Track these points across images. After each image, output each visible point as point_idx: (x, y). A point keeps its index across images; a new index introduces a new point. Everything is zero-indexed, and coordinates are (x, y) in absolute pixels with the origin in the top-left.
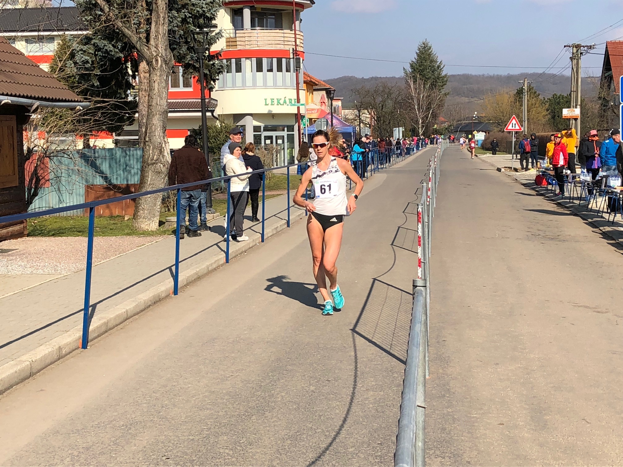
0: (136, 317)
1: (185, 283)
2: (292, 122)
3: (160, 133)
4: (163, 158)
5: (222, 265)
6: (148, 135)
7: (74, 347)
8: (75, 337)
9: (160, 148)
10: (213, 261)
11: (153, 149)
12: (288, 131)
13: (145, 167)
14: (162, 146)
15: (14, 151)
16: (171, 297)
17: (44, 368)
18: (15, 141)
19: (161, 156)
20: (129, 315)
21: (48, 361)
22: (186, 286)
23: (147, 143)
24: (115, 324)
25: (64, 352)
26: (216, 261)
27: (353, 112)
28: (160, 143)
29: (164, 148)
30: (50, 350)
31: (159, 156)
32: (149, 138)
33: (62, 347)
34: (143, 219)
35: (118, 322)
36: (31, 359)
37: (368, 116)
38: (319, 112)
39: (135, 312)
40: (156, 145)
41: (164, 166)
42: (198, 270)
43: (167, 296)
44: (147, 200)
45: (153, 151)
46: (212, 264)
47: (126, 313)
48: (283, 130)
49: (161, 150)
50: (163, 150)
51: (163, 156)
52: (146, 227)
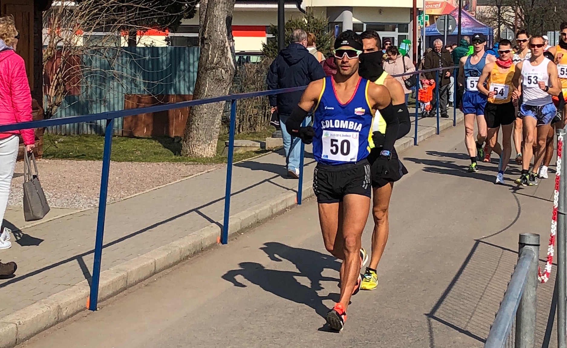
0: (168, 271)
1: (239, 228)
2: (406, 19)
3: (223, 28)
4: (226, 61)
5: (292, 207)
6: (207, 30)
7: (79, 308)
8: (81, 294)
9: (222, 48)
10: (280, 201)
11: (214, 48)
12: (399, 32)
13: (202, 72)
14: (225, 45)
15: (29, 44)
16: (218, 247)
17: (36, 334)
18: (32, 32)
19: (223, 59)
20: (158, 268)
21: (42, 325)
22: (240, 232)
23: (205, 42)
24: (137, 279)
25: (64, 314)
26: (283, 201)
27: (492, 9)
28: (222, 41)
29: (227, 48)
30: (45, 310)
31: (221, 58)
32: (208, 34)
33: (61, 307)
34: (197, 141)
35: (142, 276)
36: (18, 321)
37: (513, 14)
38: (444, 6)
39: (166, 264)
40: (218, 44)
41: (227, 71)
42: (257, 211)
43: (213, 246)
44: (203, 117)
45: (213, 51)
46: (277, 205)
47: (153, 264)
48: (394, 30)
49: (223, 50)
50: (225, 51)
51: (226, 58)
52: (200, 153)
